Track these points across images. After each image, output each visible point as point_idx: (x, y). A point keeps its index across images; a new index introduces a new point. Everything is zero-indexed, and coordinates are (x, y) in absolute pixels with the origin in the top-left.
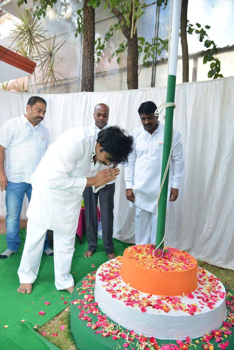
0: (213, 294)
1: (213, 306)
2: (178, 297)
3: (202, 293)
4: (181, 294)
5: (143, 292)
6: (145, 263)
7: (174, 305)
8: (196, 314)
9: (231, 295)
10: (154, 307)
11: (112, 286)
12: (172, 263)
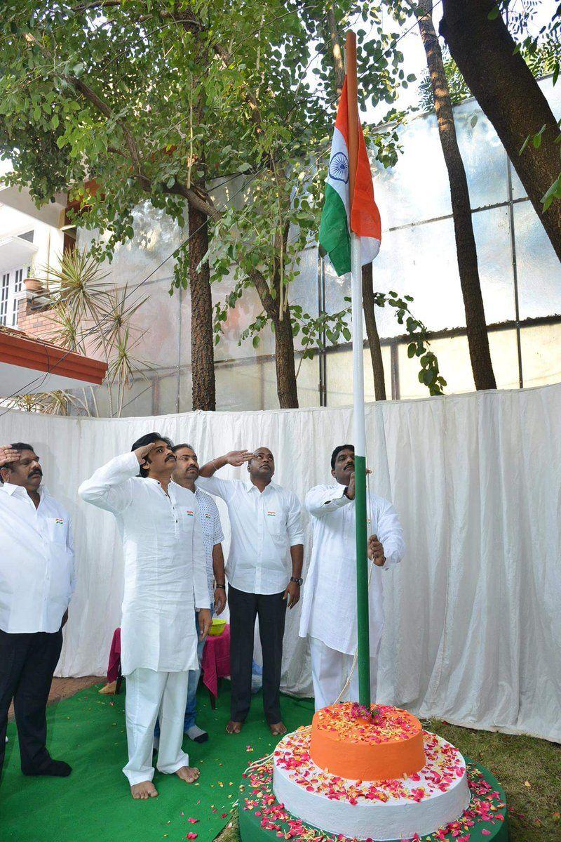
0: (447, 771)
1: (447, 788)
2: (398, 780)
3: (432, 772)
4: (403, 777)
5: (348, 778)
6: (346, 734)
7: (393, 791)
8: (423, 800)
9: (479, 772)
10: (367, 798)
11: (303, 775)
12: (385, 731)
